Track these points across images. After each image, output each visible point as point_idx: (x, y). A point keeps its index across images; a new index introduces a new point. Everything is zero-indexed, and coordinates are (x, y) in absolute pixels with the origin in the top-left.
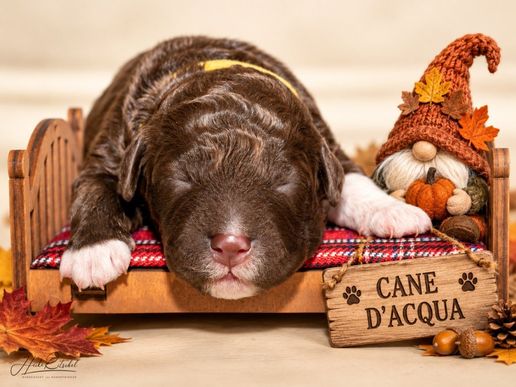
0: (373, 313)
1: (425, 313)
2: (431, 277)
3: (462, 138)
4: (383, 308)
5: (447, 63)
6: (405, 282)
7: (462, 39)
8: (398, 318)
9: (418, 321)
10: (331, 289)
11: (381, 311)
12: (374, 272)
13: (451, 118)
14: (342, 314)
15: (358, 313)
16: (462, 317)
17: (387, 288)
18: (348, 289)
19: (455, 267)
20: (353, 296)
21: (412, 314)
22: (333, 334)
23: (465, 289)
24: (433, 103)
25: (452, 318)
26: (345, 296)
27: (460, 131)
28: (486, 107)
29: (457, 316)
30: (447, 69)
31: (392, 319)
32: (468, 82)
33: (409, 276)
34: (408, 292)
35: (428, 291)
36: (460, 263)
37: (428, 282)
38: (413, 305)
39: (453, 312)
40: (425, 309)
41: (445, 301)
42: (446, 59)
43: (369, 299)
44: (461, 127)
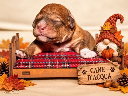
0: (89, 77)
1: (102, 77)
2: (103, 68)
3: (115, 38)
4: (92, 75)
5: (111, 20)
6: (97, 69)
7: (114, 15)
8: (95, 78)
9: (100, 79)
10: (79, 71)
11: (91, 76)
12: (90, 67)
13: (112, 33)
14: (82, 77)
15: (86, 77)
16: (111, 78)
17: (93, 71)
18: (83, 71)
19: (109, 66)
20: (85, 73)
21: (99, 77)
22: (80, 82)
23: (112, 71)
24: (107, 30)
25: (108, 78)
26: (83, 72)
27: (115, 36)
28: (120, 31)
29: (110, 78)
30: (111, 22)
31: (94, 78)
32: (116, 25)
33: (98, 68)
34: (98, 72)
35: (103, 72)
36: (111, 65)
37: (103, 69)
38: (99, 75)
39: (109, 77)
40: (102, 76)
41: (107, 74)
42: (110, 20)
43: (88, 73)
44: (115, 35)
